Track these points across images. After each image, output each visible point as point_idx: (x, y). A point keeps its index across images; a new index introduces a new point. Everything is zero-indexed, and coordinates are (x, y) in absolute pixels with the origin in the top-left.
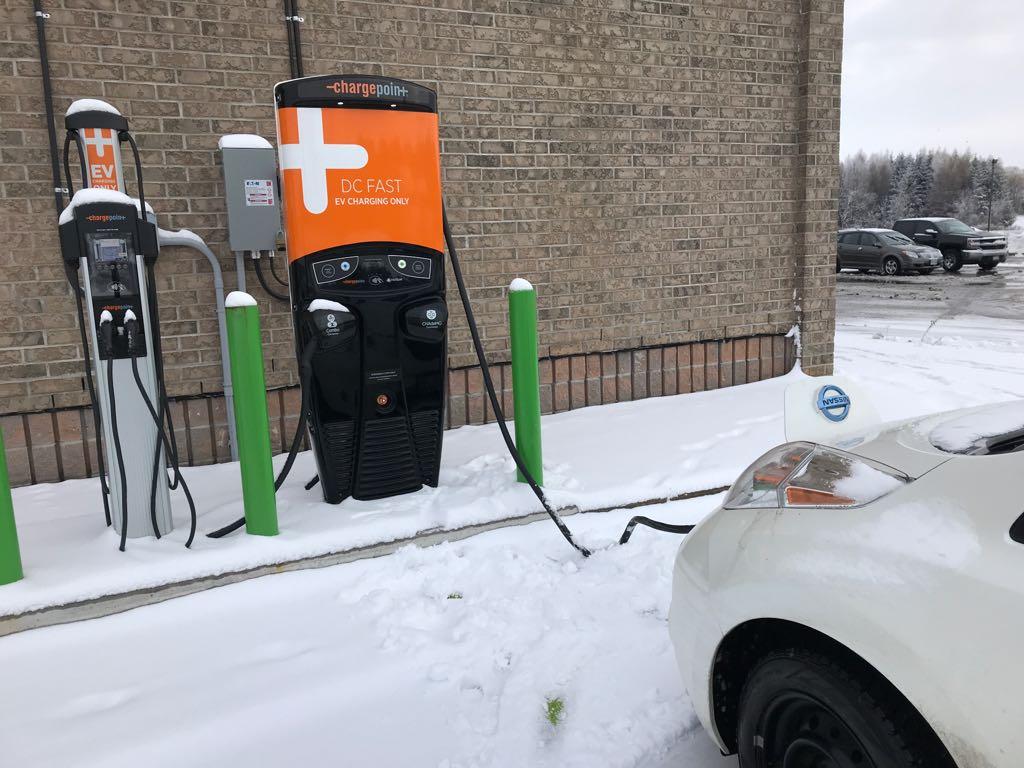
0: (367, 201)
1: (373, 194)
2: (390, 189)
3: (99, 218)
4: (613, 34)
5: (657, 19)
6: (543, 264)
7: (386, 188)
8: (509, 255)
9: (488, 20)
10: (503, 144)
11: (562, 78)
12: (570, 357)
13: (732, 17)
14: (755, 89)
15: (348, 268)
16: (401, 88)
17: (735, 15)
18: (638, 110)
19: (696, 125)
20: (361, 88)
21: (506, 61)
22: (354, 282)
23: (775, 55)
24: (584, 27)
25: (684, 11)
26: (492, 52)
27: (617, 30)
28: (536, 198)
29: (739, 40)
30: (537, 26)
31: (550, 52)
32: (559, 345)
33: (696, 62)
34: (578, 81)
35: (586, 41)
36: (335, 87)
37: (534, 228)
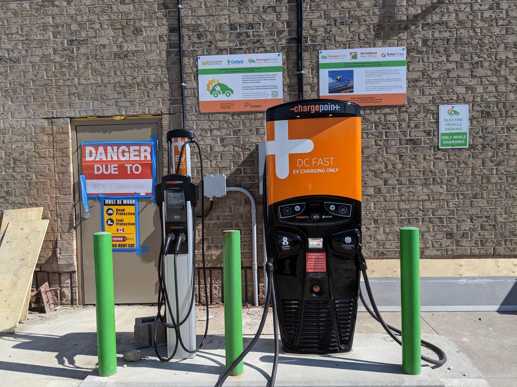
0: (312, 171)
1: (316, 167)
2: (327, 163)
3: (171, 182)
4: (507, 57)
7: (324, 163)
9: (417, 59)
10: (424, 131)
15: (299, 209)
16: (335, 106)
20: (310, 108)
21: (428, 82)
22: (302, 217)
24: (485, 56)
30: (451, 59)
35: (486, 64)
36: (295, 109)
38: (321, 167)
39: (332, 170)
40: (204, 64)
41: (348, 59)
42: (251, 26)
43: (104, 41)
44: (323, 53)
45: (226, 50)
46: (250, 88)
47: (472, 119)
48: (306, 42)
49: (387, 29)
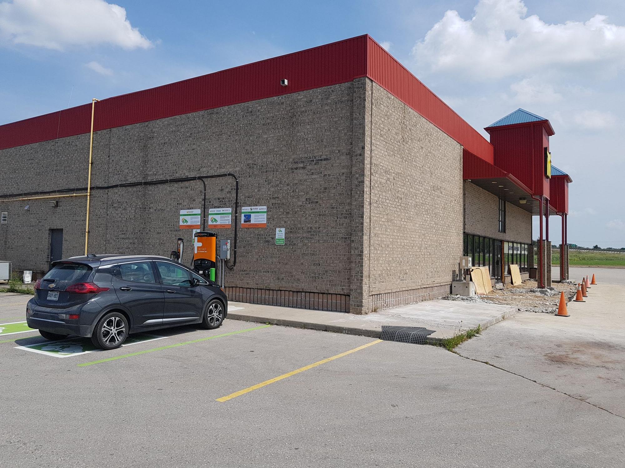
4: (298, 210)
5: (309, 206)
6: (279, 266)
8: (271, 263)
9: (270, 211)
10: (271, 238)
11: (285, 222)
12: (285, 291)
13: (331, 202)
14: (338, 221)
15: (199, 262)
17: (332, 201)
18: (303, 228)
19: (319, 232)
21: (273, 219)
23: (344, 211)
25: (317, 202)
26: (271, 217)
27: (299, 210)
28: (278, 250)
29: (333, 208)
31: (283, 216)
32: (282, 287)
33: (320, 215)
34: (289, 222)
37: (277, 257)
38: (203, 250)
39: (205, 252)
40: (210, 211)
41: (250, 211)
42: (223, 198)
43: (185, 204)
44: (243, 208)
45: (217, 206)
46: (222, 220)
47: (286, 233)
48: (239, 204)
49: (261, 199)
